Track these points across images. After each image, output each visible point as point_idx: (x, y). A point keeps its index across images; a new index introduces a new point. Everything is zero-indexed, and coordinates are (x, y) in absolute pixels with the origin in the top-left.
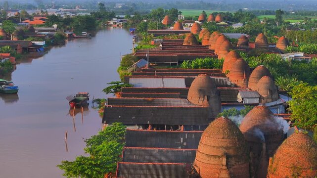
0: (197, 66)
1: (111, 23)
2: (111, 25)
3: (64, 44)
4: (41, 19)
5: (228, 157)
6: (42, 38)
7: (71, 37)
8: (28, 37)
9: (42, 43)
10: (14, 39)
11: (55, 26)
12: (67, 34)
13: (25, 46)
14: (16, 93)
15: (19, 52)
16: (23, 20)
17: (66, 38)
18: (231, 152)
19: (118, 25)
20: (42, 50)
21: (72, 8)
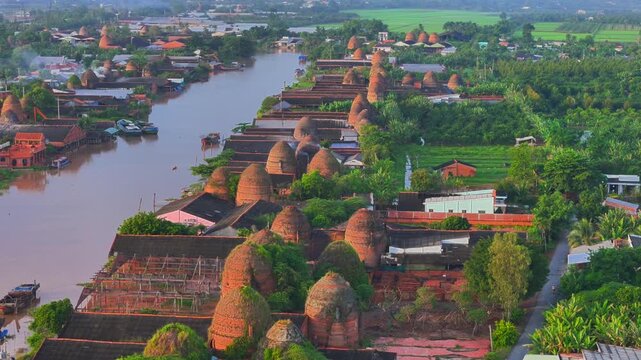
0: (333, 110)
1: (280, 44)
2: (278, 48)
3: (206, 79)
4: (178, 41)
5: (282, 162)
6: (179, 73)
7: (218, 70)
8: (163, 72)
9: (180, 81)
10: (146, 75)
11: (198, 52)
12: (212, 65)
13: (160, 84)
14: (156, 134)
15: (154, 92)
16: (153, 40)
17: (211, 71)
18: (285, 160)
19: (289, 48)
20: (179, 88)
21: (228, 11)
